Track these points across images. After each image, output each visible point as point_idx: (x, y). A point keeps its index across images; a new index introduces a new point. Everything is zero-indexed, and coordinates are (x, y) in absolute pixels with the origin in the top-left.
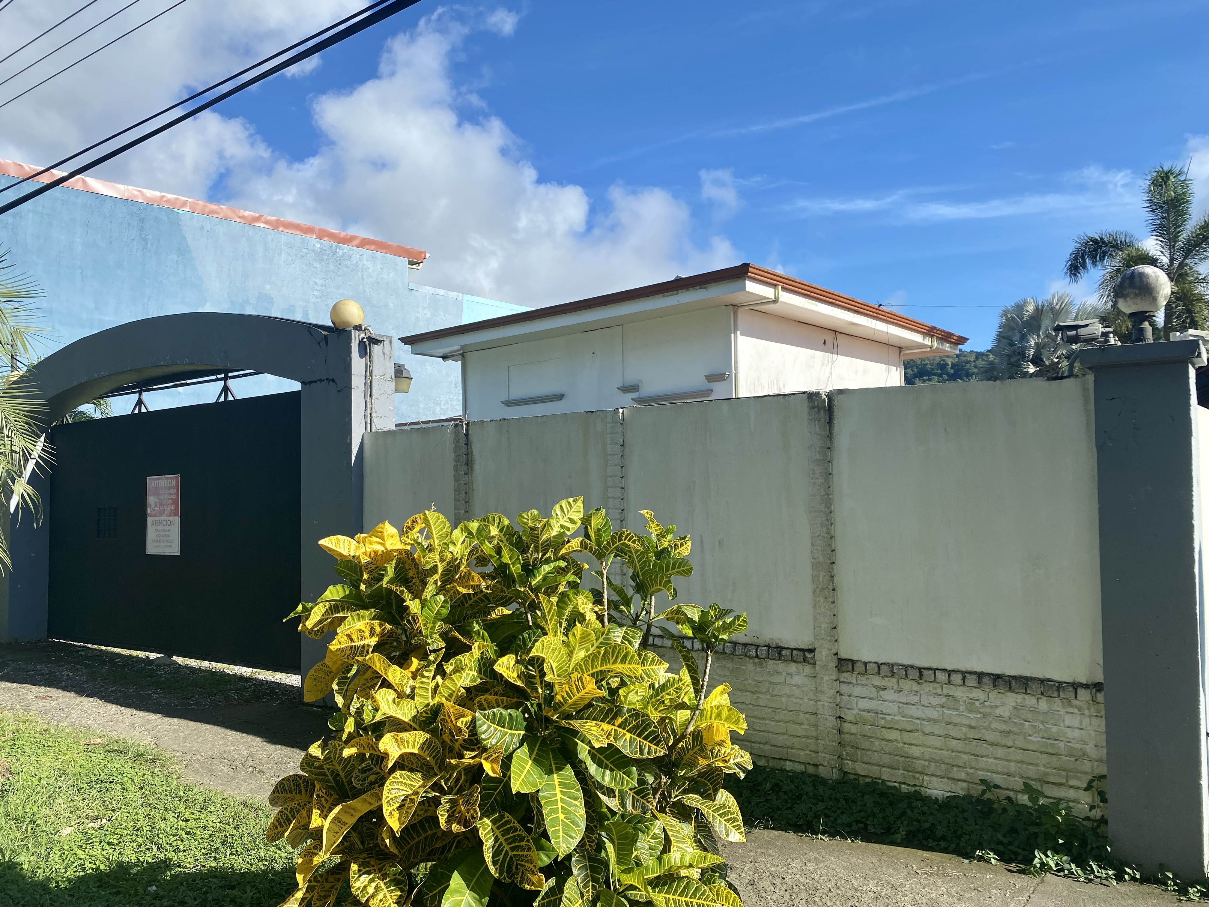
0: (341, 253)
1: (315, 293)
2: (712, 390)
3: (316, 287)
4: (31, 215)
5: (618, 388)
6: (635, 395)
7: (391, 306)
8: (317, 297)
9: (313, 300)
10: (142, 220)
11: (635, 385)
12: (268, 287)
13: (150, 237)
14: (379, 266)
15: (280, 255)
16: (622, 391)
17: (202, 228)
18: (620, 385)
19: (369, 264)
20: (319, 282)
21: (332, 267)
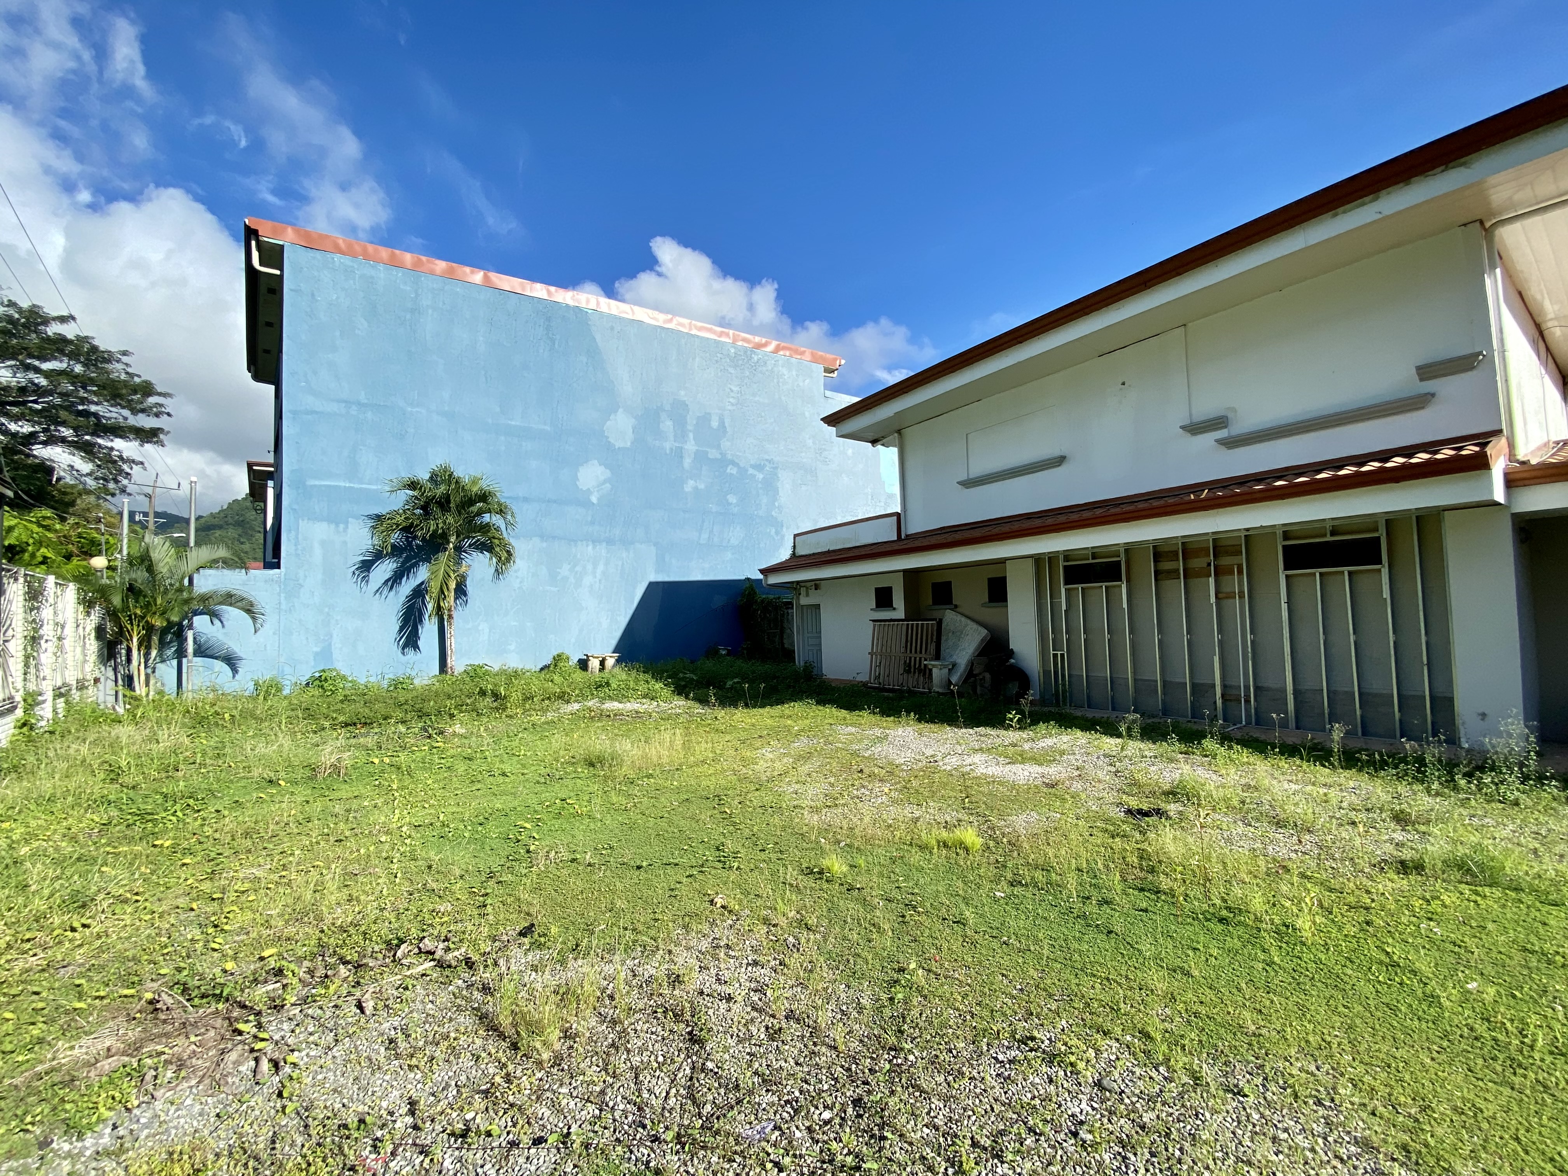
0: (756, 358)
1: (731, 400)
2: (1433, 395)
3: (732, 394)
4: (430, 311)
5: (1182, 427)
6: (1222, 434)
7: (807, 414)
8: (733, 405)
9: (730, 408)
10: (549, 319)
11: (1222, 417)
12: (682, 393)
13: (558, 337)
14: (794, 373)
15: (694, 359)
16: (1189, 431)
17: (612, 328)
18: (1187, 422)
19: (785, 371)
20: (735, 389)
21: (747, 373)
